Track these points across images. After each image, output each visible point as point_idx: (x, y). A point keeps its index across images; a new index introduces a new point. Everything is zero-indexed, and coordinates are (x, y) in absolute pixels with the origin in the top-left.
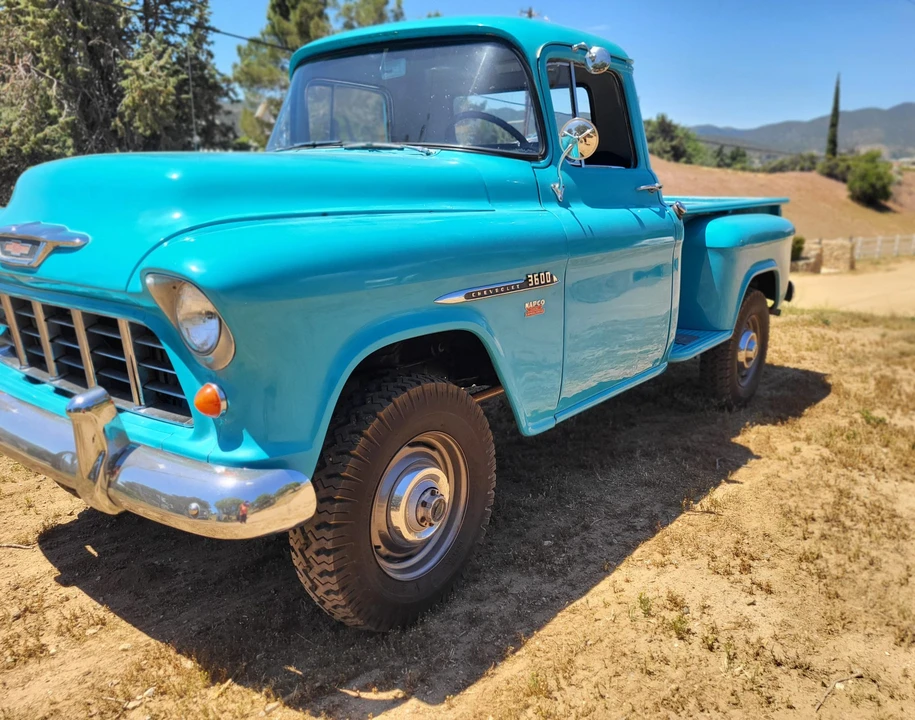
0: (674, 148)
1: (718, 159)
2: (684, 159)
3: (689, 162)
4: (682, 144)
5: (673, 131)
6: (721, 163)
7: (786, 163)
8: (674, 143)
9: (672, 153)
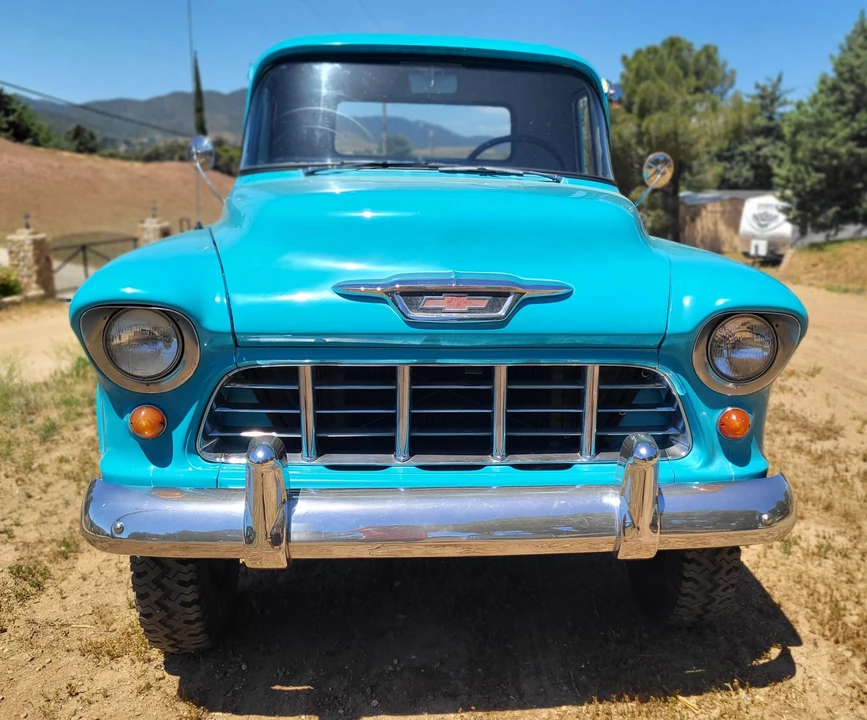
0: (11, 125)
1: (76, 142)
2: (29, 140)
3: (36, 143)
4: (22, 120)
5: (7, 103)
6: (82, 148)
7: (162, 151)
8: (11, 118)
9: (12, 131)
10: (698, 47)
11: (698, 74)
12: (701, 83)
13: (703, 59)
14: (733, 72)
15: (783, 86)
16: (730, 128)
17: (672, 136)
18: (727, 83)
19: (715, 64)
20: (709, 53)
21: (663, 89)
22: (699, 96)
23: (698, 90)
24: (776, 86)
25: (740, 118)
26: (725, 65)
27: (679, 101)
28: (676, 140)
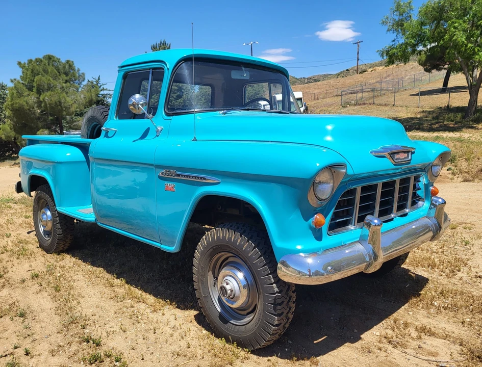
10: (63, 61)
11: (66, 74)
12: (68, 78)
13: (67, 67)
14: (83, 74)
15: (101, 82)
16: (87, 100)
17: (58, 103)
18: (81, 79)
19: (74, 70)
20: (70, 64)
21: (49, 80)
22: (68, 84)
23: (66, 81)
24: (98, 82)
25: (91, 96)
26: (78, 71)
27: (59, 86)
28: (60, 105)
